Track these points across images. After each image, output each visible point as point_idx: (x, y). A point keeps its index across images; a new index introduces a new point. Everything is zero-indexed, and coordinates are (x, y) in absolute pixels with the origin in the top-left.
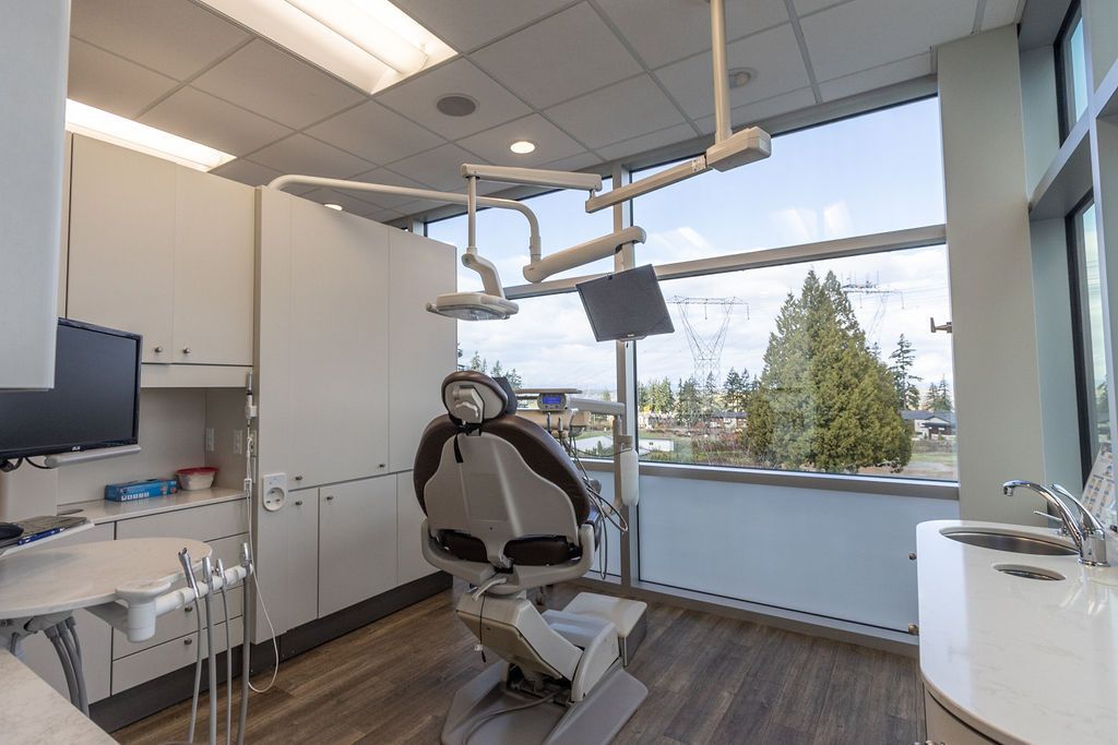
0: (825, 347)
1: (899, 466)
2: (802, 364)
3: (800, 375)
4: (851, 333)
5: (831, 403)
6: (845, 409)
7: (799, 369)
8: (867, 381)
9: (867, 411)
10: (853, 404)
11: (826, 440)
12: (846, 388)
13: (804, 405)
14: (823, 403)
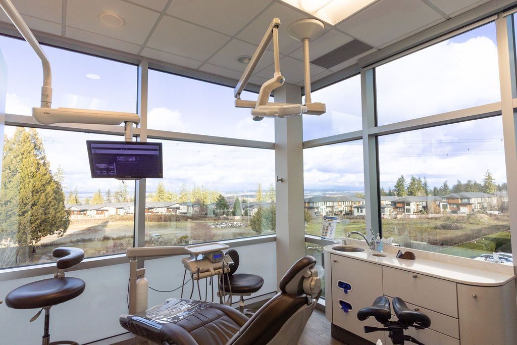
0: (26, 168)
1: (62, 233)
2: (10, 178)
3: (7, 185)
4: (42, 162)
5: (27, 201)
6: (36, 205)
7: (7, 180)
8: (49, 189)
9: (48, 205)
10: (41, 201)
11: (22, 223)
12: (37, 192)
13: (9, 203)
14: (23, 202)
